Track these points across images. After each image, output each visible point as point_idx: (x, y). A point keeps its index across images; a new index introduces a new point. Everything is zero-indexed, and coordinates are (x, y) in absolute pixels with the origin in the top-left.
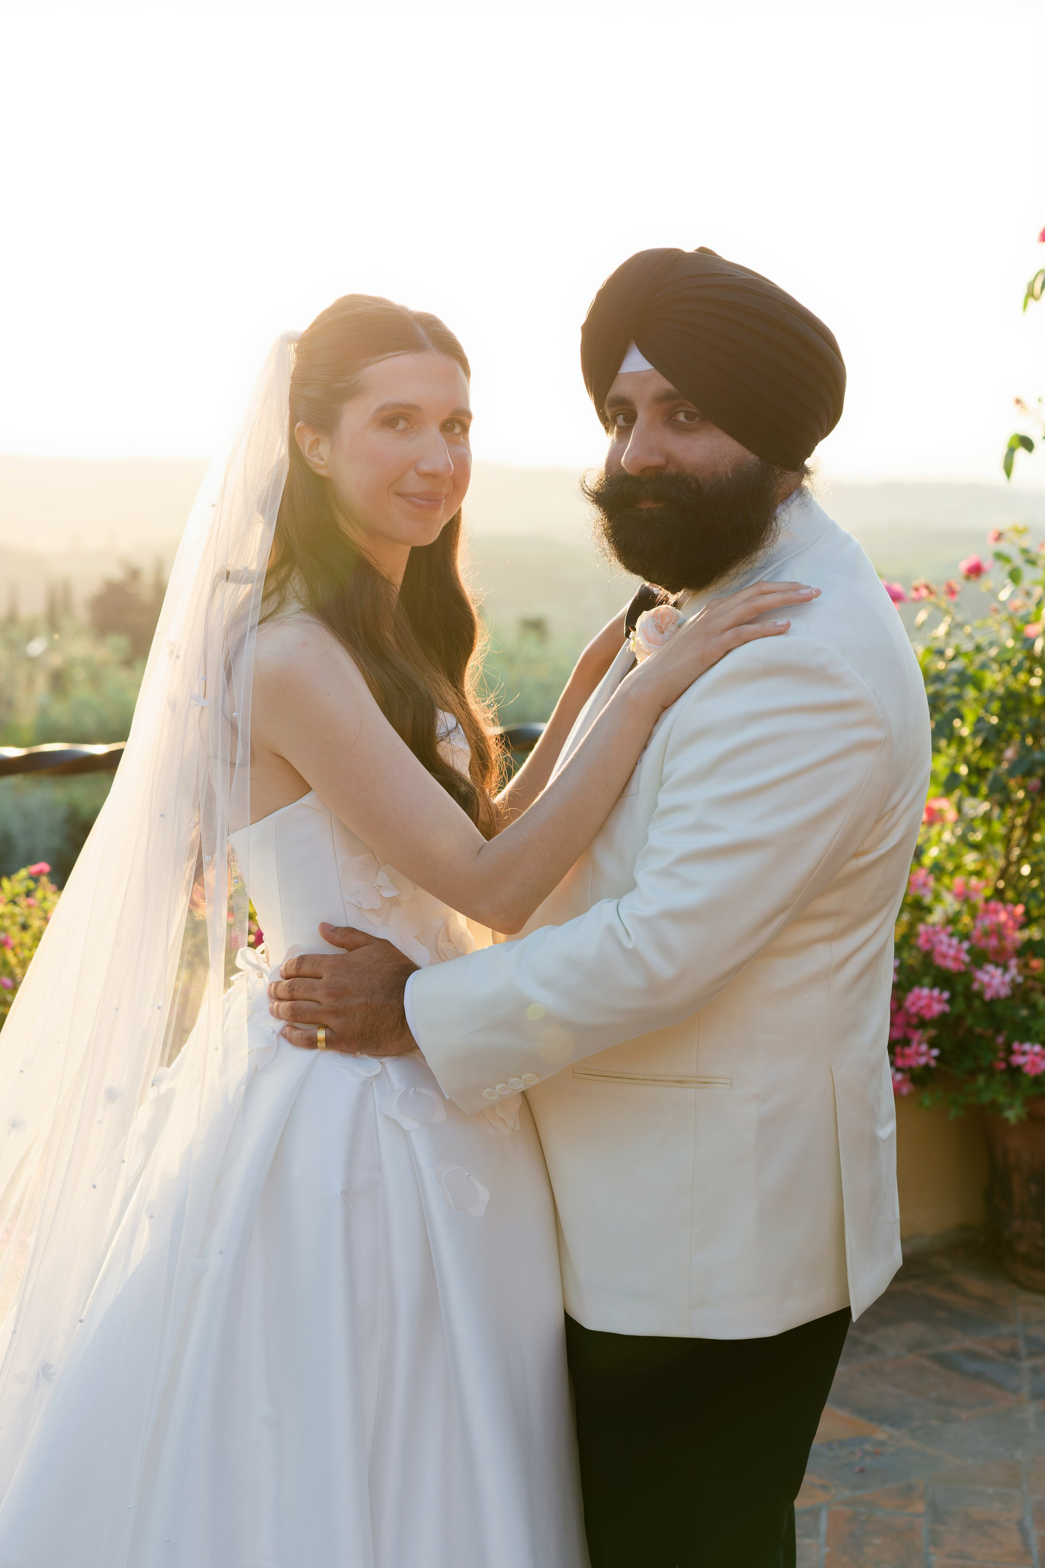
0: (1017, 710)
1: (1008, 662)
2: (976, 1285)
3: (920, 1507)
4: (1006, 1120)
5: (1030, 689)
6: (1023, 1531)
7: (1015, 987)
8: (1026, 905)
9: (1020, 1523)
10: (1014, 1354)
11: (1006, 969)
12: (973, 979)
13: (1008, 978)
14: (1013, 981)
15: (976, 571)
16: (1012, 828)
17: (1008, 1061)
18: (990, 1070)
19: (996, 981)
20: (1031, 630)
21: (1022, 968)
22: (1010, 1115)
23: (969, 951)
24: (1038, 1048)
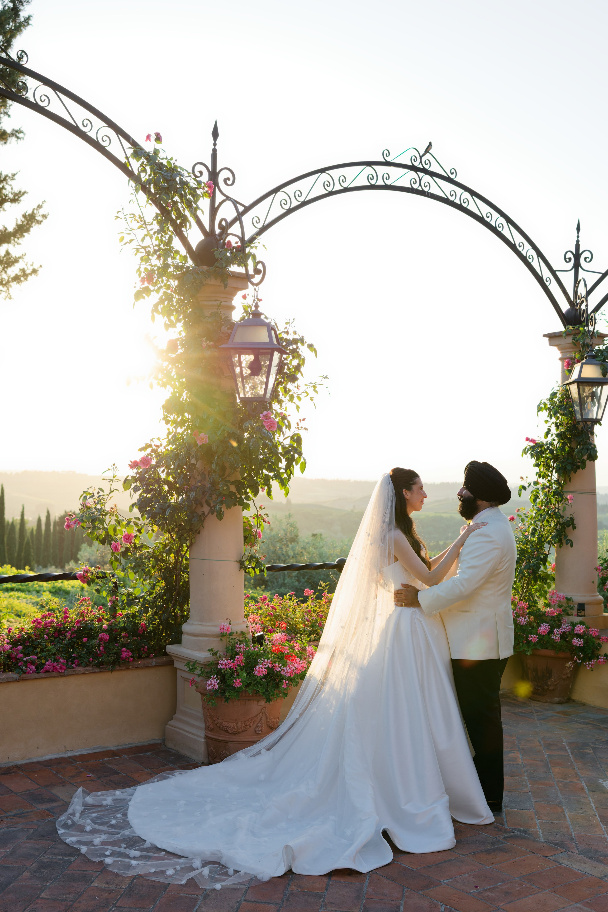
0: (524, 553)
1: (522, 542)
4: (528, 655)
5: (527, 548)
6: (540, 743)
7: (528, 622)
8: (529, 603)
9: (539, 741)
10: (533, 713)
11: (526, 618)
12: (519, 620)
14: (527, 620)
15: (512, 519)
16: (524, 584)
17: (527, 640)
18: (522, 642)
19: (523, 620)
20: (527, 533)
21: (529, 618)
22: (528, 653)
23: (515, 613)
24: (535, 636)
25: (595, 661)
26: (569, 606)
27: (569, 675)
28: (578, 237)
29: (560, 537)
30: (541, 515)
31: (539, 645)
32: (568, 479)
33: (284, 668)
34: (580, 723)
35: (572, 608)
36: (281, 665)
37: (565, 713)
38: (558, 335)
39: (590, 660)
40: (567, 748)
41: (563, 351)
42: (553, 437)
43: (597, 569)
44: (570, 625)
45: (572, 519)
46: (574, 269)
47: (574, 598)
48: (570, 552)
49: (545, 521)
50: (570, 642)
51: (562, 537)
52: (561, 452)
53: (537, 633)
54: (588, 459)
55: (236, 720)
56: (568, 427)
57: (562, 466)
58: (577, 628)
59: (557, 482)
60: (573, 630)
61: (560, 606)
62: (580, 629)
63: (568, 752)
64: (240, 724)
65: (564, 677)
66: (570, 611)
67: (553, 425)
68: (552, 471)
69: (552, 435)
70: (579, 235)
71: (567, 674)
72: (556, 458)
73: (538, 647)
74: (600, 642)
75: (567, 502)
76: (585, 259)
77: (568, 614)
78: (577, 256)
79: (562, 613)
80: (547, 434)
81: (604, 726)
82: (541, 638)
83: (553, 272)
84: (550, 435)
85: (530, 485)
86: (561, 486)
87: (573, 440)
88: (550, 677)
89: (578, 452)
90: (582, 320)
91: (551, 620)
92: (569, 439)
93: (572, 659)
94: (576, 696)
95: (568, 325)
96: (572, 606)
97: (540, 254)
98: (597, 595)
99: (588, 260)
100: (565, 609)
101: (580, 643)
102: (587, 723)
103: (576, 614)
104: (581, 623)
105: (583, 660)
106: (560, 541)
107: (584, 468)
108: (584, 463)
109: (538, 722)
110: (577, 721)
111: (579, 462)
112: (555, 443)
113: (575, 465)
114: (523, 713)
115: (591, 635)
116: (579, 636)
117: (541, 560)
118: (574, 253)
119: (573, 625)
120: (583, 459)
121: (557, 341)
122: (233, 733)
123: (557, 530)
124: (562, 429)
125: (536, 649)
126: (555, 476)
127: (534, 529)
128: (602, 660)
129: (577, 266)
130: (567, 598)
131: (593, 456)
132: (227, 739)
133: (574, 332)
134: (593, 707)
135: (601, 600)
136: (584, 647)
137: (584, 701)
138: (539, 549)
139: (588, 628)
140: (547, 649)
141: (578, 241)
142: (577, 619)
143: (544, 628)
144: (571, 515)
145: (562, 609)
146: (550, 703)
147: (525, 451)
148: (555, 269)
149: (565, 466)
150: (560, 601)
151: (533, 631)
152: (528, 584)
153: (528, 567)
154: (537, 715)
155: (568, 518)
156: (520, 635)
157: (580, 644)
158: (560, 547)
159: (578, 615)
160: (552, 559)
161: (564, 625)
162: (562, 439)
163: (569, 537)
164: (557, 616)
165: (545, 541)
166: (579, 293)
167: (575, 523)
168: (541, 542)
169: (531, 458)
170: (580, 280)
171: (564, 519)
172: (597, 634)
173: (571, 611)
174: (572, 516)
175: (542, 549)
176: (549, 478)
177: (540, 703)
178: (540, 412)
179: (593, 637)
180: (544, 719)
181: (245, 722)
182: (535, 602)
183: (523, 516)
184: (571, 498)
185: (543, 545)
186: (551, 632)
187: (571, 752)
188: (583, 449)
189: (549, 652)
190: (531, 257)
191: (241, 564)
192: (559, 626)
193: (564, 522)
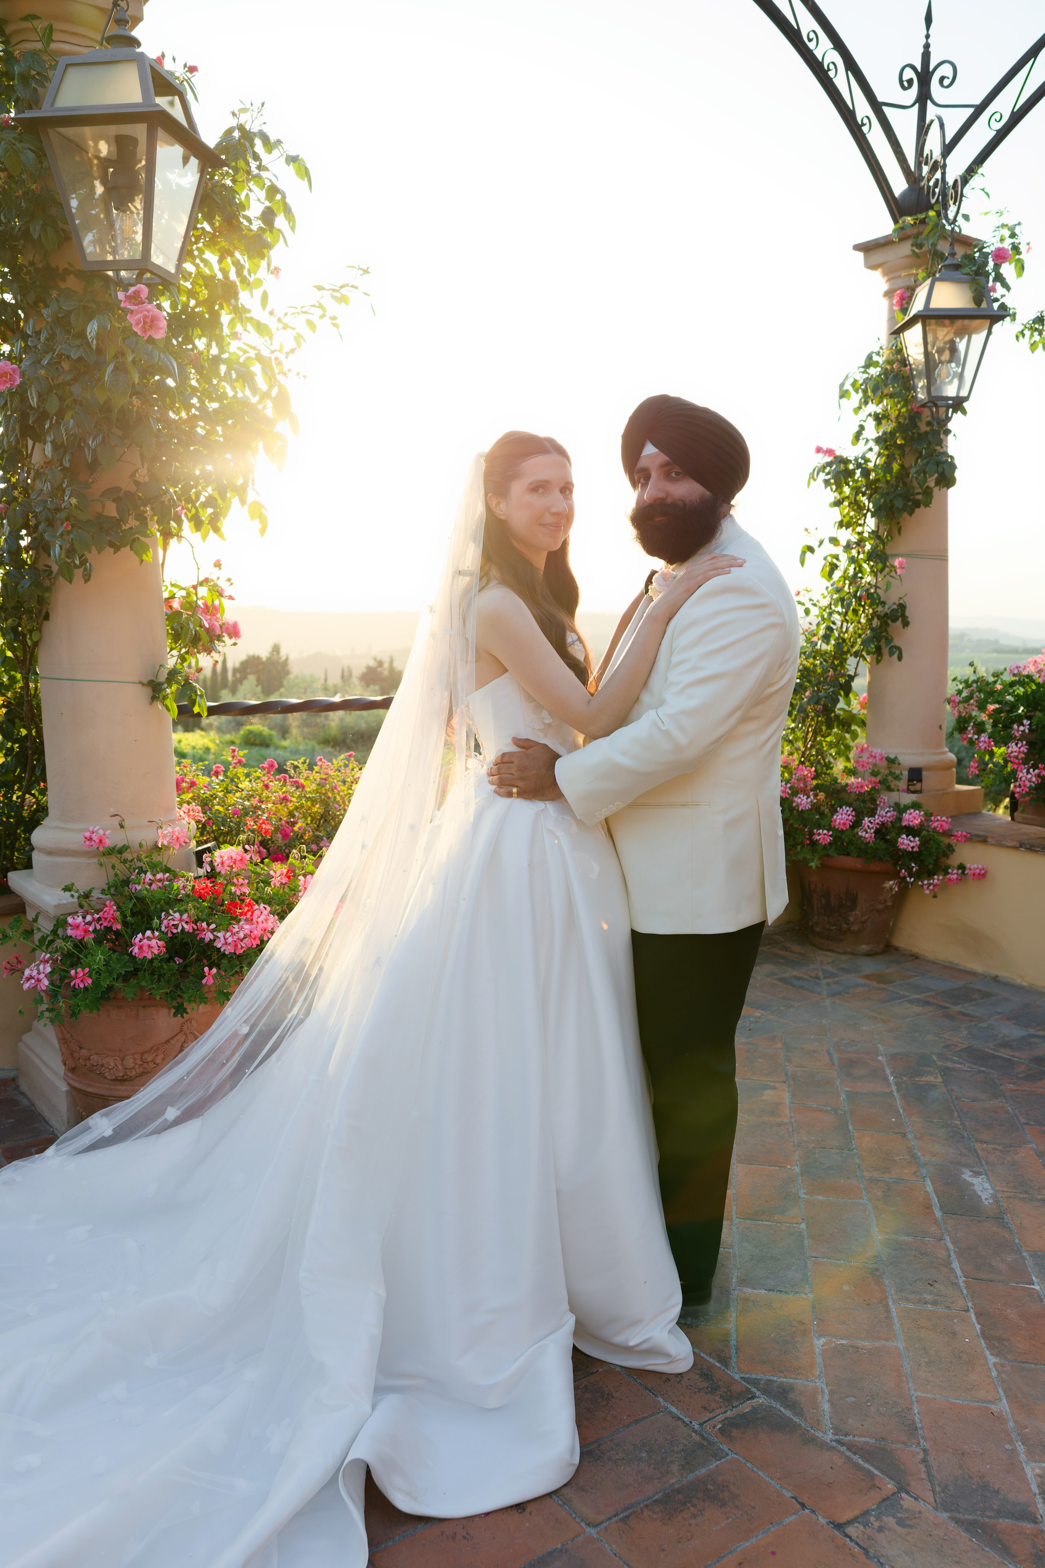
0: (809, 675)
1: (804, 653)
2: (796, 948)
3: (779, 1045)
4: (811, 866)
5: (815, 666)
6: (831, 1053)
7: (813, 805)
8: (816, 767)
9: (828, 1051)
10: (817, 978)
11: (808, 797)
12: (793, 802)
13: (809, 800)
14: (811, 802)
16: (808, 732)
17: (811, 839)
18: (802, 844)
19: (803, 802)
20: (815, 639)
21: (816, 795)
22: (812, 864)
23: (790, 788)
24: (825, 832)
25: (941, 877)
26: (891, 774)
27: (889, 904)
28: (927, 37)
29: (879, 641)
30: (842, 600)
31: (833, 849)
32: (895, 529)
33: (220, 935)
34: (910, 1002)
35: (897, 778)
36: (213, 926)
37: (879, 978)
38: (883, 241)
39: (930, 874)
40: (888, 1071)
41: (891, 276)
42: (868, 446)
43: (949, 701)
44: (894, 810)
45: (902, 607)
46: (917, 105)
47: (901, 758)
48: (896, 671)
49: (850, 613)
50: (893, 843)
51: (883, 643)
52: (885, 476)
53: (830, 825)
54: (938, 483)
55: (120, 1051)
56: (899, 423)
57: (885, 501)
58: (906, 816)
59: (875, 534)
60: (900, 819)
61: (874, 774)
62: (912, 818)
63: (889, 1084)
64: (131, 1061)
65: (880, 907)
66: (893, 784)
67: (870, 419)
68: (865, 515)
69: (867, 441)
70: (930, 32)
71: (885, 901)
72: (872, 488)
73: (832, 852)
74: (952, 841)
75: (893, 574)
76: (942, 79)
77: (889, 789)
78: (924, 76)
79: (879, 786)
80: (857, 436)
81: (958, 1008)
82: (838, 834)
83: (877, 106)
84: (862, 442)
85: (821, 543)
86: (884, 544)
87: (907, 449)
88: (853, 906)
89: (917, 472)
90: (933, 201)
91: (858, 799)
92: (900, 447)
93: (895, 875)
94: (902, 941)
95: (901, 216)
96: (898, 772)
97: (851, 65)
98: (944, 753)
99: (946, 82)
100: (884, 780)
101: (912, 844)
102: (926, 1003)
103: (905, 787)
104: (916, 806)
105: (918, 876)
106: (878, 651)
107: (927, 505)
108: (928, 493)
109: (828, 1002)
110: (904, 996)
111: (919, 494)
112: (872, 456)
113: (910, 500)
114: (799, 978)
115: (935, 828)
116: (911, 831)
117: (841, 686)
118: (919, 70)
119: (900, 809)
120: (928, 487)
121: (879, 257)
122: (116, 1080)
123: (872, 629)
124: (888, 427)
125: (828, 856)
126: (871, 523)
127: (829, 629)
128: (955, 876)
129: (924, 97)
130: (888, 759)
131: (947, 478)
132: (106, 1093)
133: (915, 231)
134: (934, 963)
135: (952, 761)
136: (920, 853)
137: (915, 950)
138: (837, 666)
139: (928, 815)
140: (848, 854)
141: (927, 46)
142: (907, 799)
143: (843, 816)
144: (900, 598)
145: (879, 778)
146: (853, 954)
147: (812, 477)
148: (880, 99)
149: (891, 501)
150: (875, 765)
151: (824, 822)
152: (815, 733)
153: (815, 700)
154: (828, 984)
155: (895, 604)
156: (797, 828)
157: (913, 848)
158: (878, 662)
159: (908, 789)
160: (860, 684)
161: (883, 809)
162: (886, 448)
163: (897, 642)
164: (869, 793)
165: (848, 651)
166: (926, 151)
167: (907, 614)
168: (841, 652)
169: (826, 488)
170: (932, 121)
171: (887, 606)
172: (946, 827)
173: (896, 782)
174: (901, 601)
175: (843, 667)
176: (859, 529)
177: (834, 955)
178: (843, 399)
179: (938, 833)
180: (839, 993)
181: (143, 1054)
182: (828, 766)
183: (808, 605)
184: (901, 564)
185: (846, 659)
186: (857, 823)
187: (897, 1084)
188: (928, 463)
189: (852, 862)
190: (832, 66)
191: (154, 691)
192: (872, 813)
193: (886, 614)
